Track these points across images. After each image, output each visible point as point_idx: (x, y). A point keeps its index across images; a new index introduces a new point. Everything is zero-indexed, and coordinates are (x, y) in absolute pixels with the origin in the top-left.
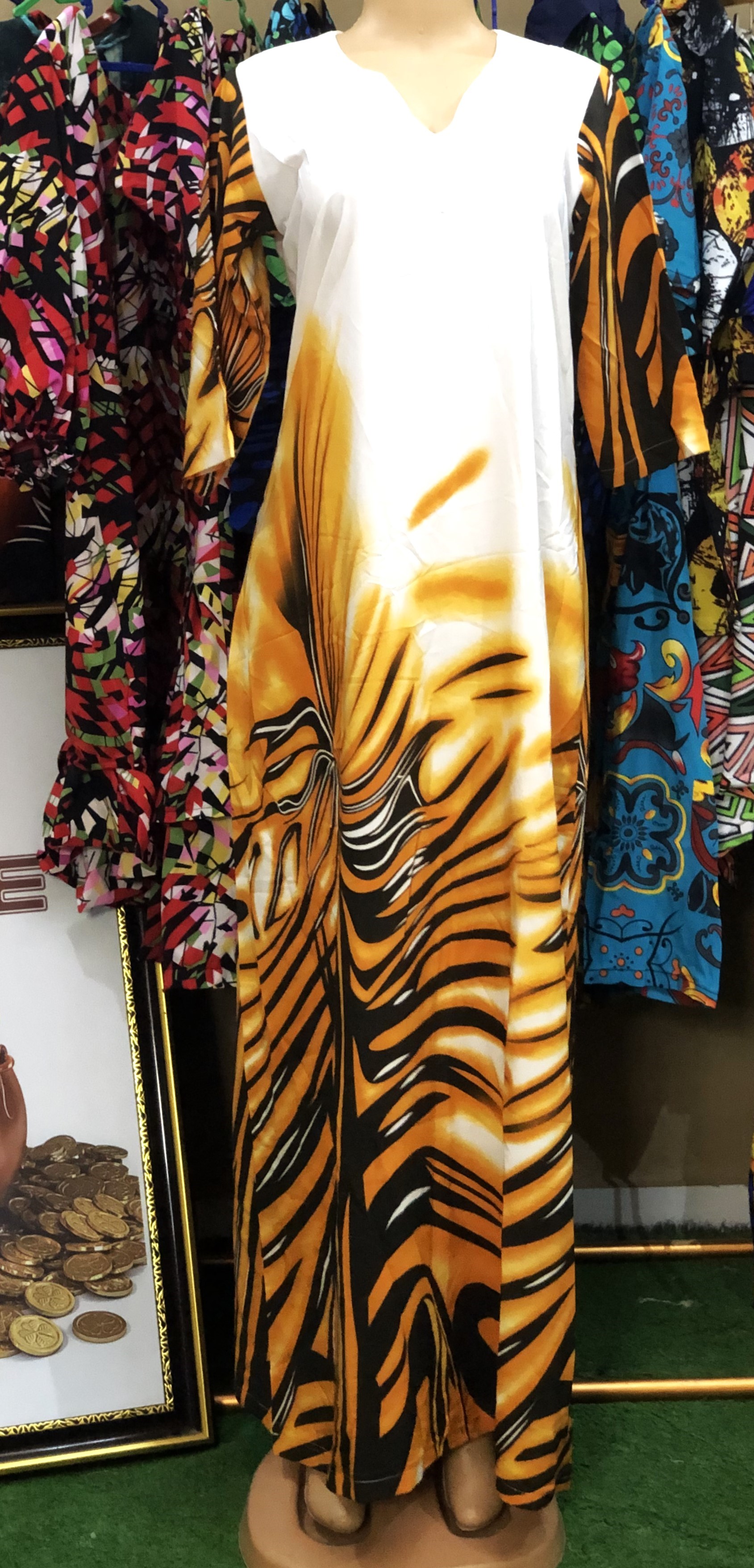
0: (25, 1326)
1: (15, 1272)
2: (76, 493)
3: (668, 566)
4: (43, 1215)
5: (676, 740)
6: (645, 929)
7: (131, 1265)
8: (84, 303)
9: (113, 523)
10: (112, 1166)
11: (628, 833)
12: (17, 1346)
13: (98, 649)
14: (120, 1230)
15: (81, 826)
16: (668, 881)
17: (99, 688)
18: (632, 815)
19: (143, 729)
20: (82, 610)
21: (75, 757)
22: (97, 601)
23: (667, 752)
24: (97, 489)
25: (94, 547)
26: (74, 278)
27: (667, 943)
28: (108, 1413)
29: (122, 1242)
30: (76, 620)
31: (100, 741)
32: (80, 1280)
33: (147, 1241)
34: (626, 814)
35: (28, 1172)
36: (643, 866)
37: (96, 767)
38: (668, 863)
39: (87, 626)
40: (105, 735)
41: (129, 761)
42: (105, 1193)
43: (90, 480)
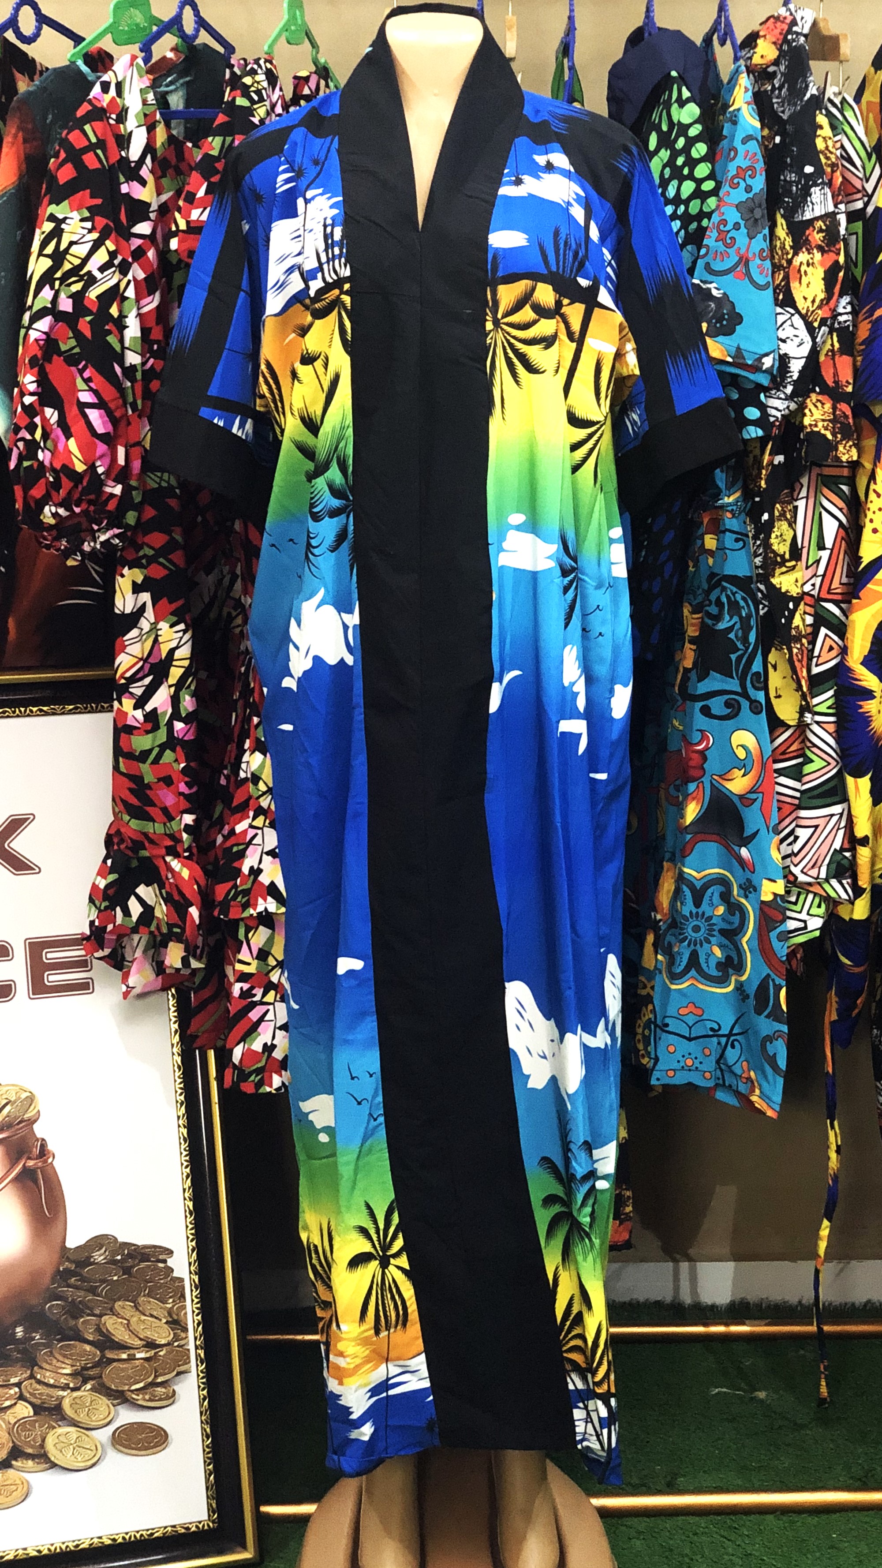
0: (62, 1438)
1: (52, 1381)
2: (127, 568)
3: (740, 653)
4: (82, 1320)
5: (745, 835)
6: (712, 1029)
7: (175, 1373)
8: (137, 371)
9: (165, 600)
10: (156, 1268)
11: (696, 929)
12: (52, 1459)
13: (148, 732)
14: (163, 1336)
15: (127, 913)
16: (736, 980)
17: (147, 771)
18: (700, 911)
19: (193, 817)
20: (131, 690)
21: (122, 841)
22: (147, 681)
23: (736, 848)
24: (149, 564)
25: (145, 624)
26: (127, 344)
27: (736, 1043)
28: (148, 1530)
29: (165, 1349)
30: (124, 700)
31: (149, 827)
32: (120, 1389)
33: (191, 1347)
34: (694, 911)
35: (68, 1273)
36: (713, 963)
37: (145, 853)
38: (736, 962)
39: (136, 708)
40: (154, 821)
41: (179, 849)
42: (149, 1295)
43: (141, 553)
